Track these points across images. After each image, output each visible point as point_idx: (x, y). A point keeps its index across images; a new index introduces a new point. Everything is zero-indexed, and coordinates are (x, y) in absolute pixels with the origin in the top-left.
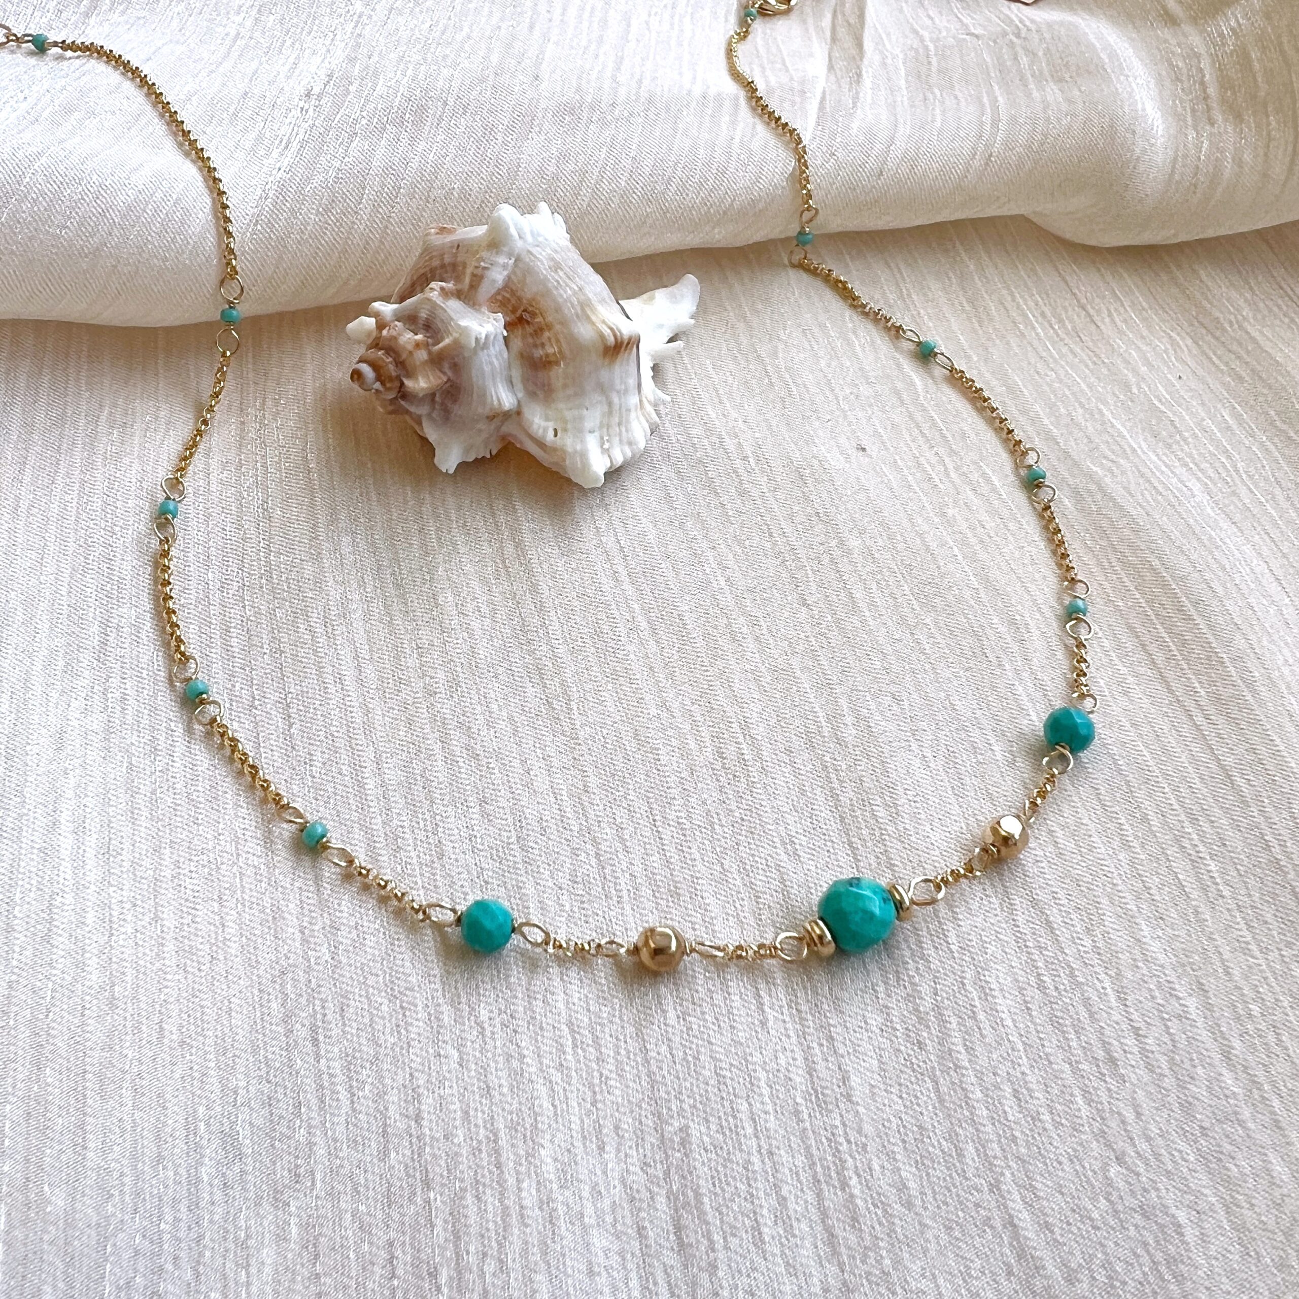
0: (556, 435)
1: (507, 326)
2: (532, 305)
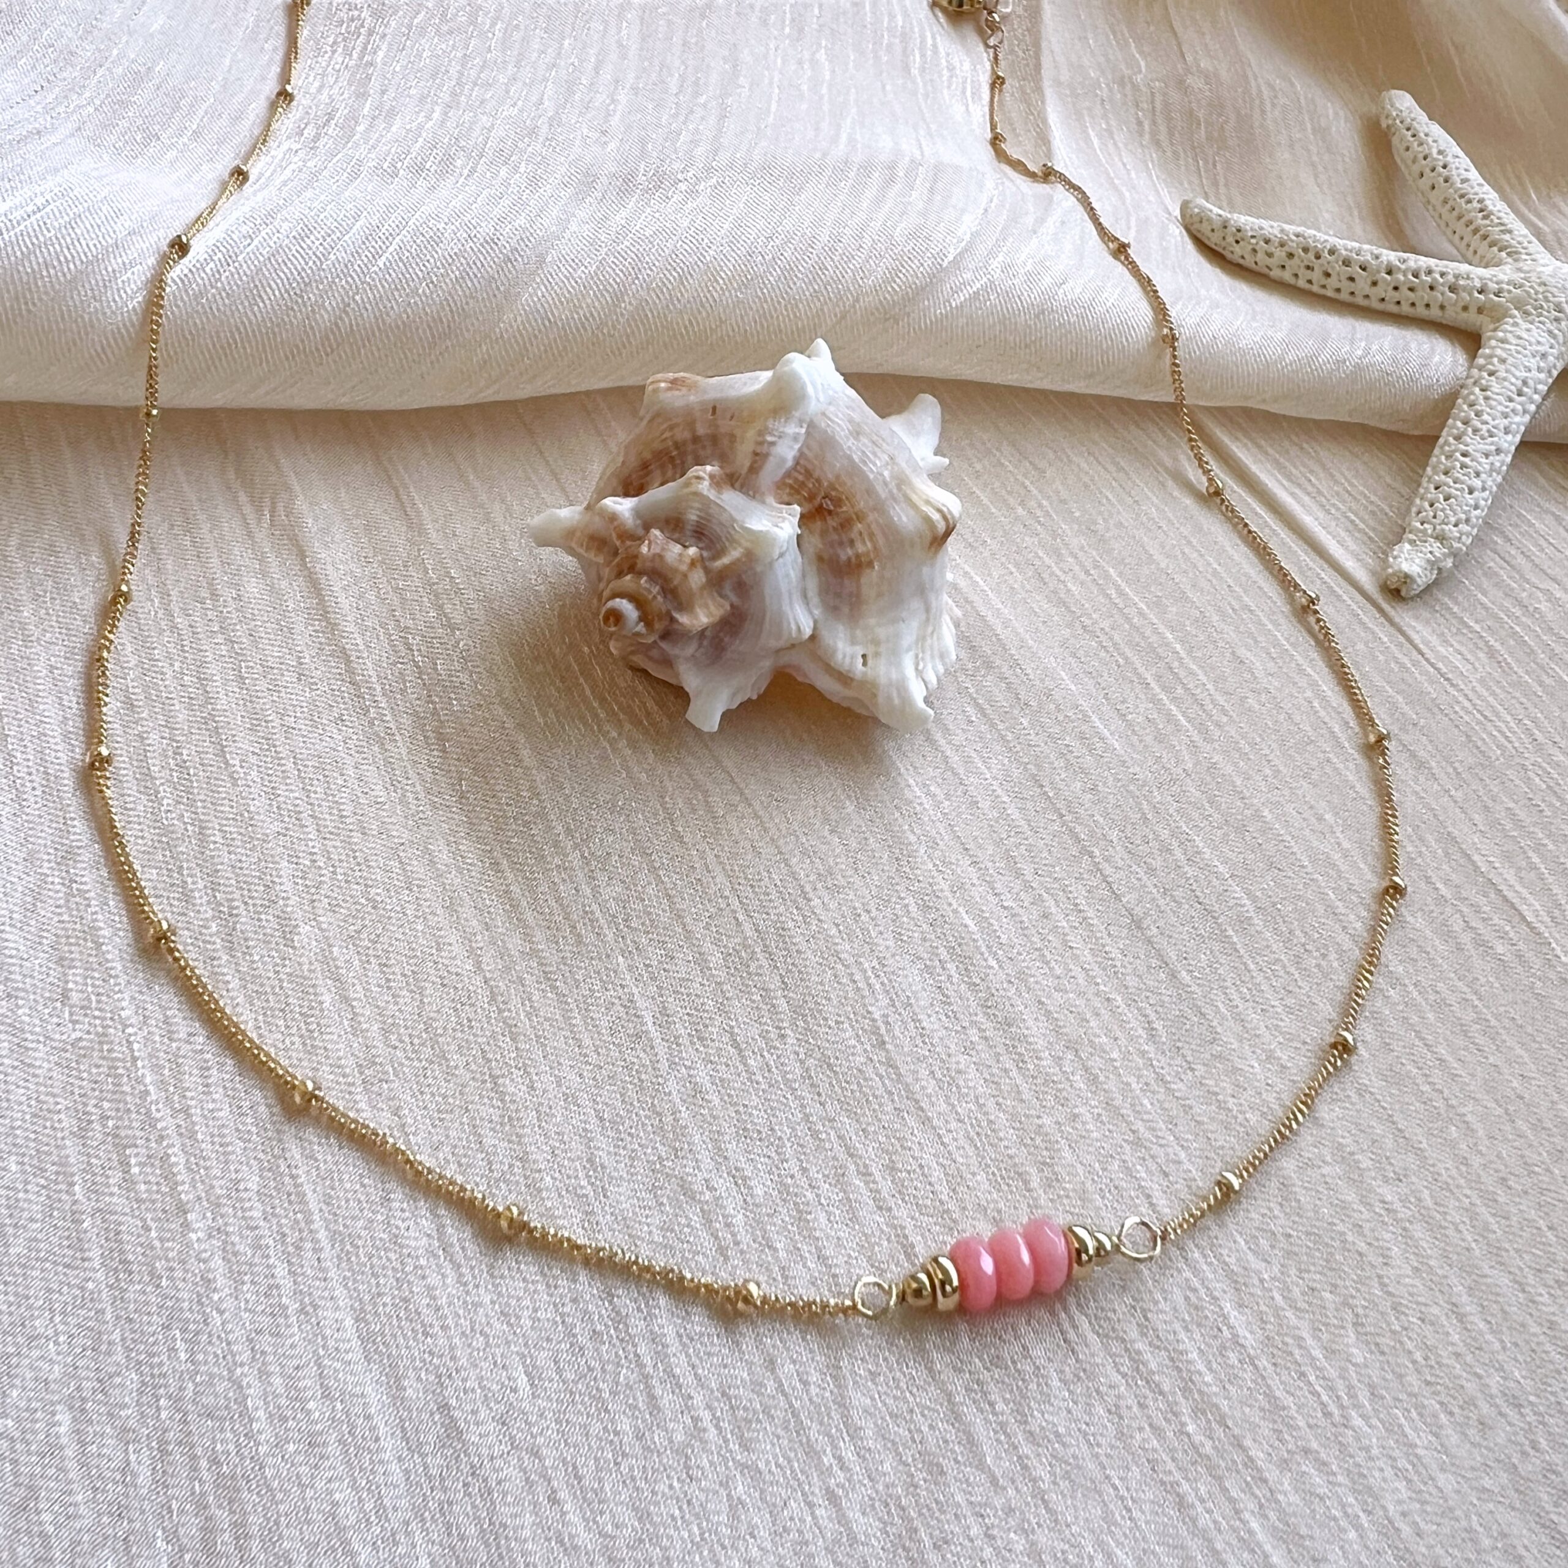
0: (865, 664)
1: (803, 521)
2: (835, 489)
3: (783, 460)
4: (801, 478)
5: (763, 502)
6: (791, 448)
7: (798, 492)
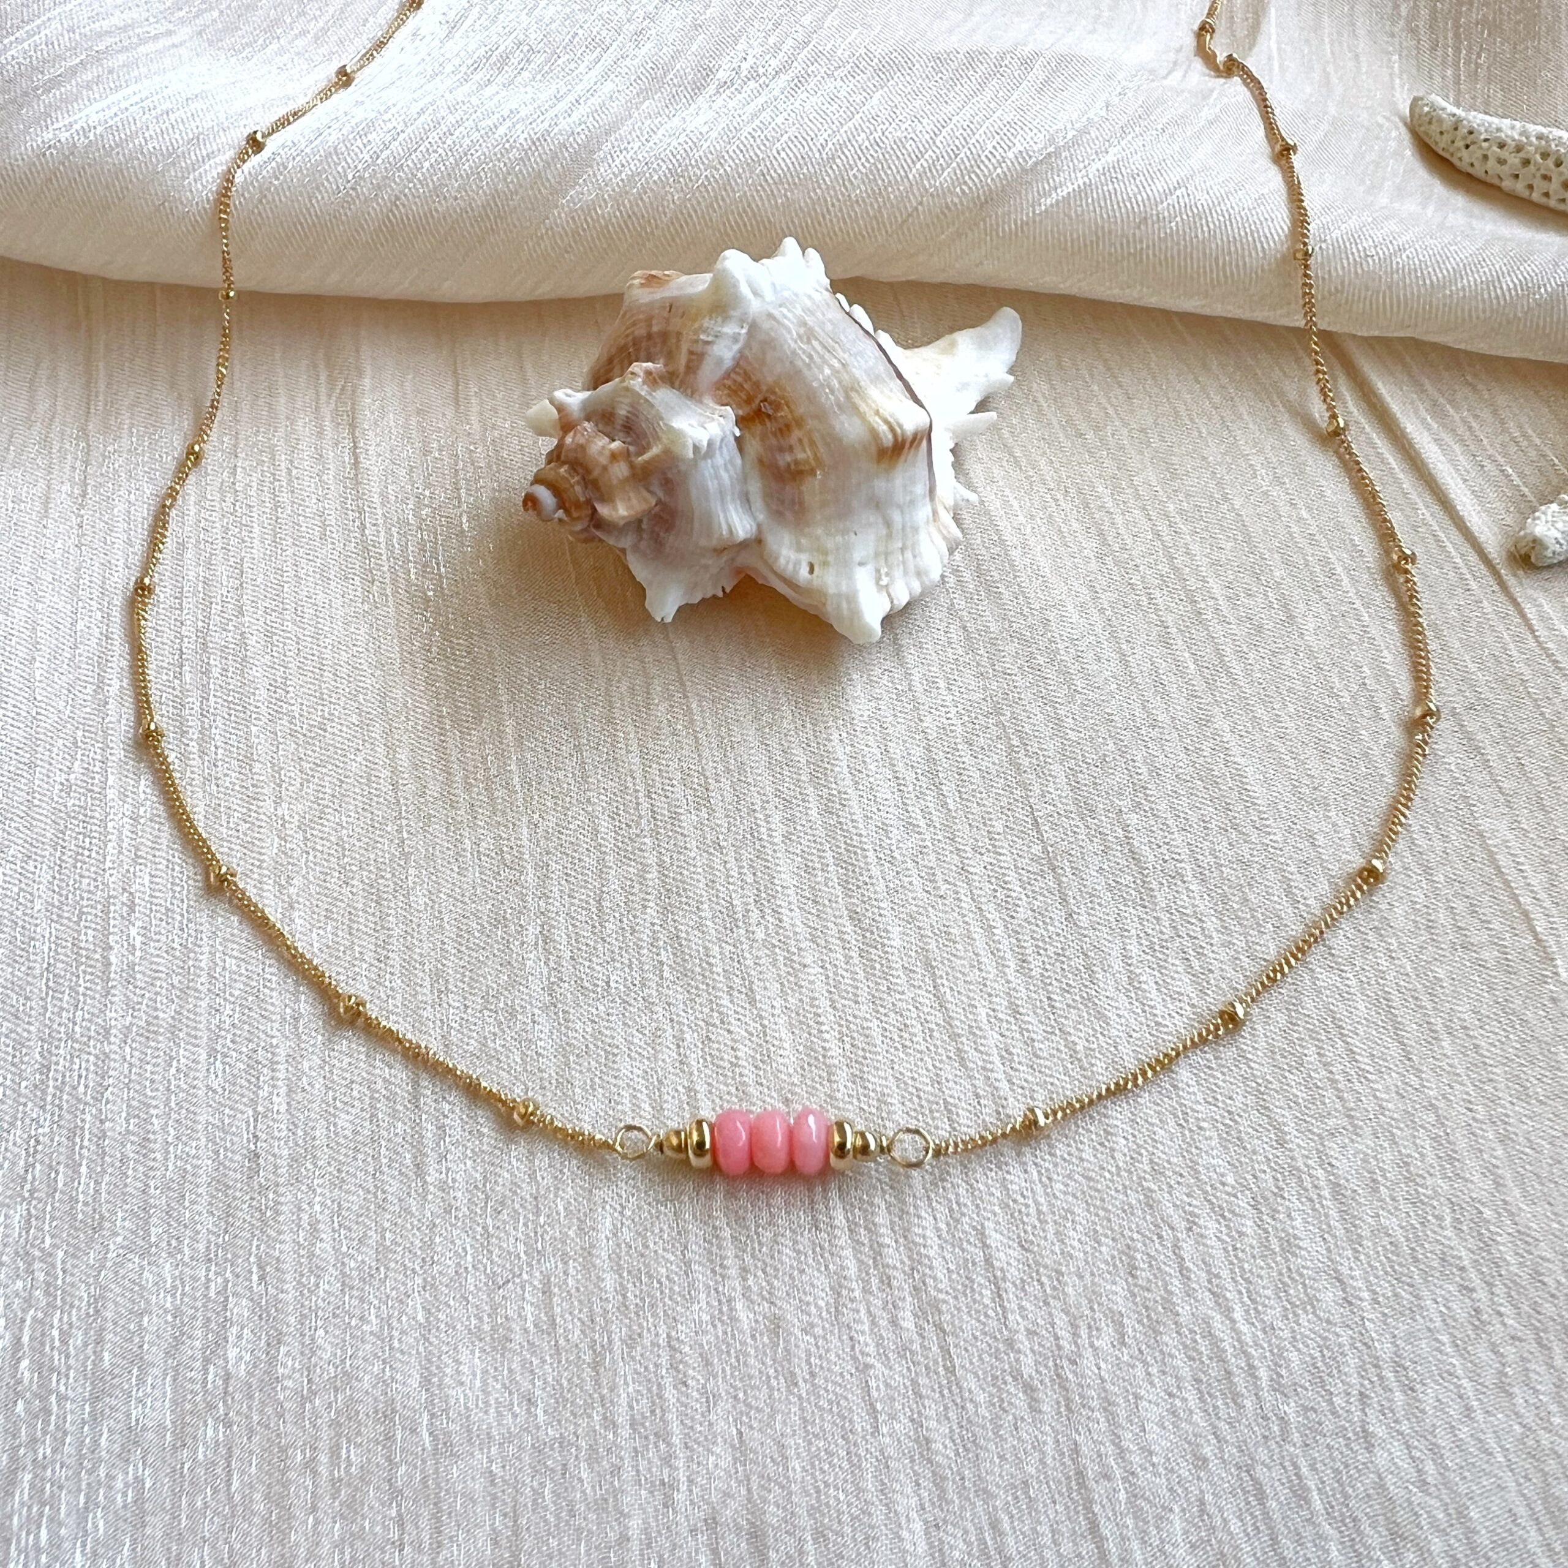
0: (812, 571)
1: (740, 422)
2: (774, 393)
3: (720, 361)
4: (739, 379)
5: (701, 402)
6: (730, 349)
7: (735, 392)
